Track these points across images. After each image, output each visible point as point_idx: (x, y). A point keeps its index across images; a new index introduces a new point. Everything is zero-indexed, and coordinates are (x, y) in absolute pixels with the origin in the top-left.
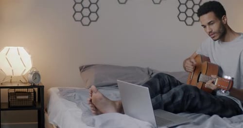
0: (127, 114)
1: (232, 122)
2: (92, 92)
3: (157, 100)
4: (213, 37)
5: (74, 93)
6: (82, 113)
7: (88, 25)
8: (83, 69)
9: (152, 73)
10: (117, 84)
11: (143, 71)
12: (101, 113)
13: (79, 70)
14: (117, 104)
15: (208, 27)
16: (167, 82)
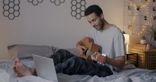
0: (39, 76)
1: (106, 80)
2: (16, 62)
3: (58, 66)
4: (97, 28)
5: (4, 64)
6: (9, 76)
7: (13, 19)
8: (10, 48)
9: (55, 50)
10: (32, 57)
11: (49, 48)
12: (22, 76)
13: (7, 48)
14: (33, 70)
15: (92, 22)
16: (65, 55)
